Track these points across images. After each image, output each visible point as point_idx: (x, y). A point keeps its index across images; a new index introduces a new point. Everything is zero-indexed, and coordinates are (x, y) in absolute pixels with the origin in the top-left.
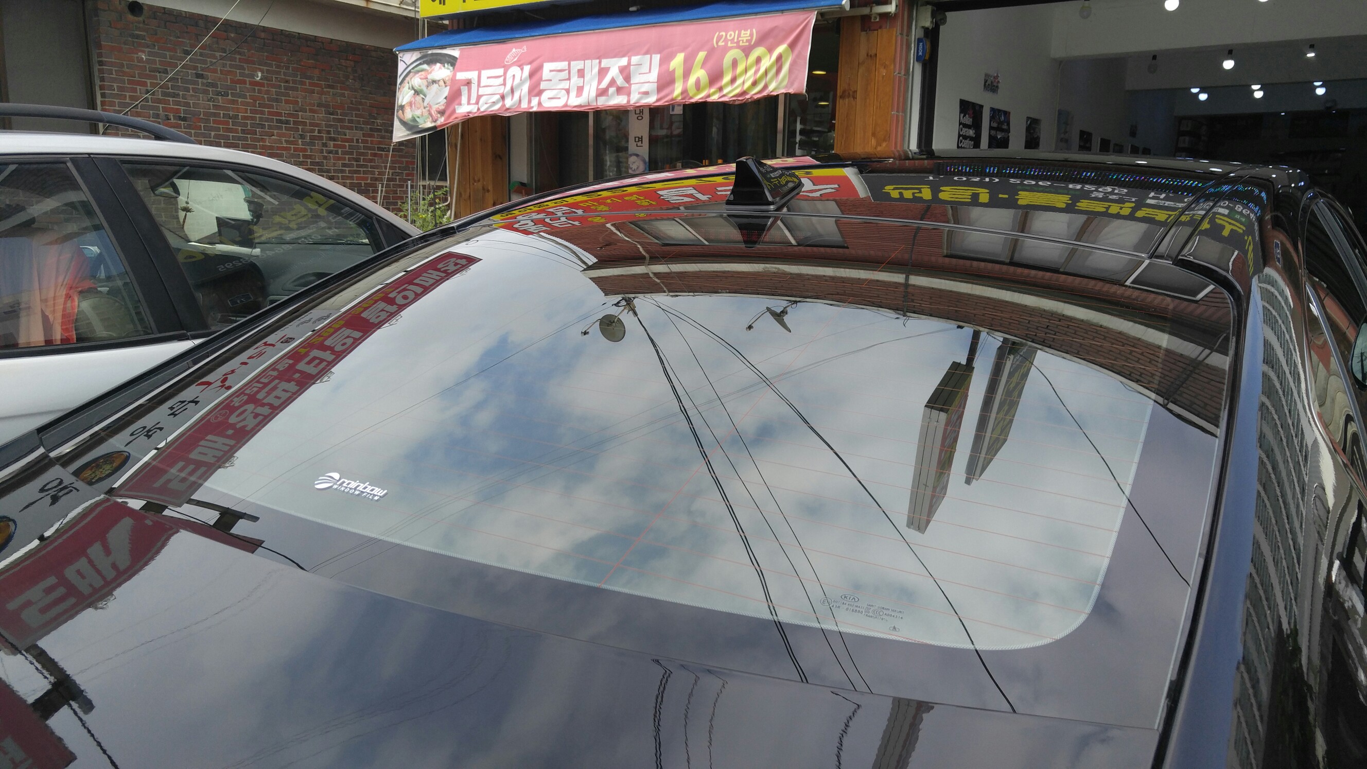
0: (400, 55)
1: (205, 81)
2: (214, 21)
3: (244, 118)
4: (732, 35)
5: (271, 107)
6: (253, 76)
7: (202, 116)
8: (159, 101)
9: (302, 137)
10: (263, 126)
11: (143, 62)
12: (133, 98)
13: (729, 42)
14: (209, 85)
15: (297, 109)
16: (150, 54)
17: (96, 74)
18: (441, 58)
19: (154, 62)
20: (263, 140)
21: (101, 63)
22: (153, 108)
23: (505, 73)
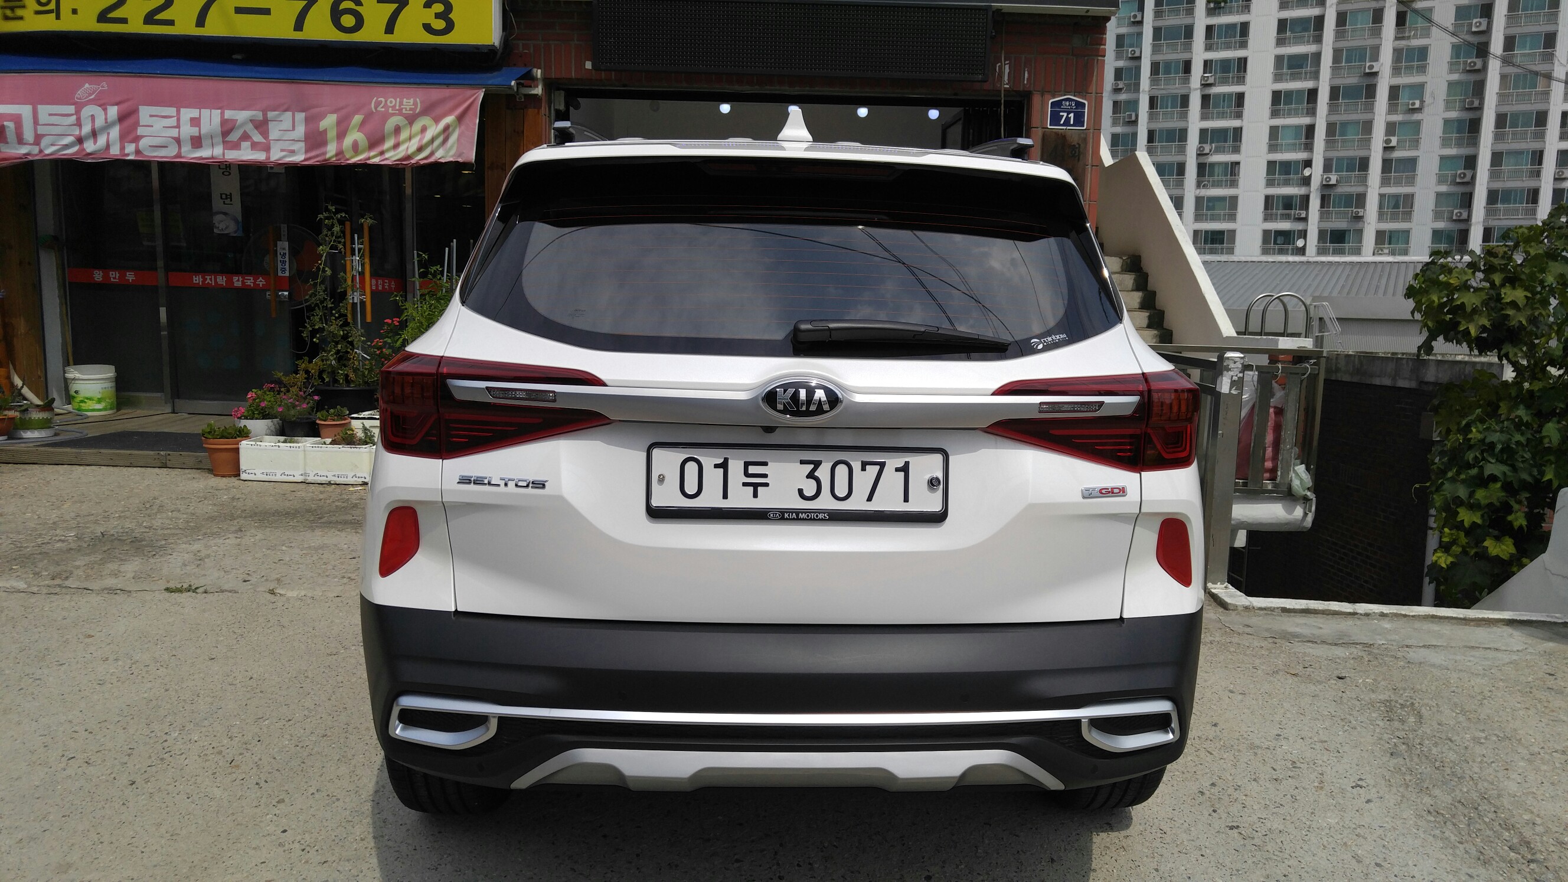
4: (392, 102)
13: (390, 109)
23: (78, 112)
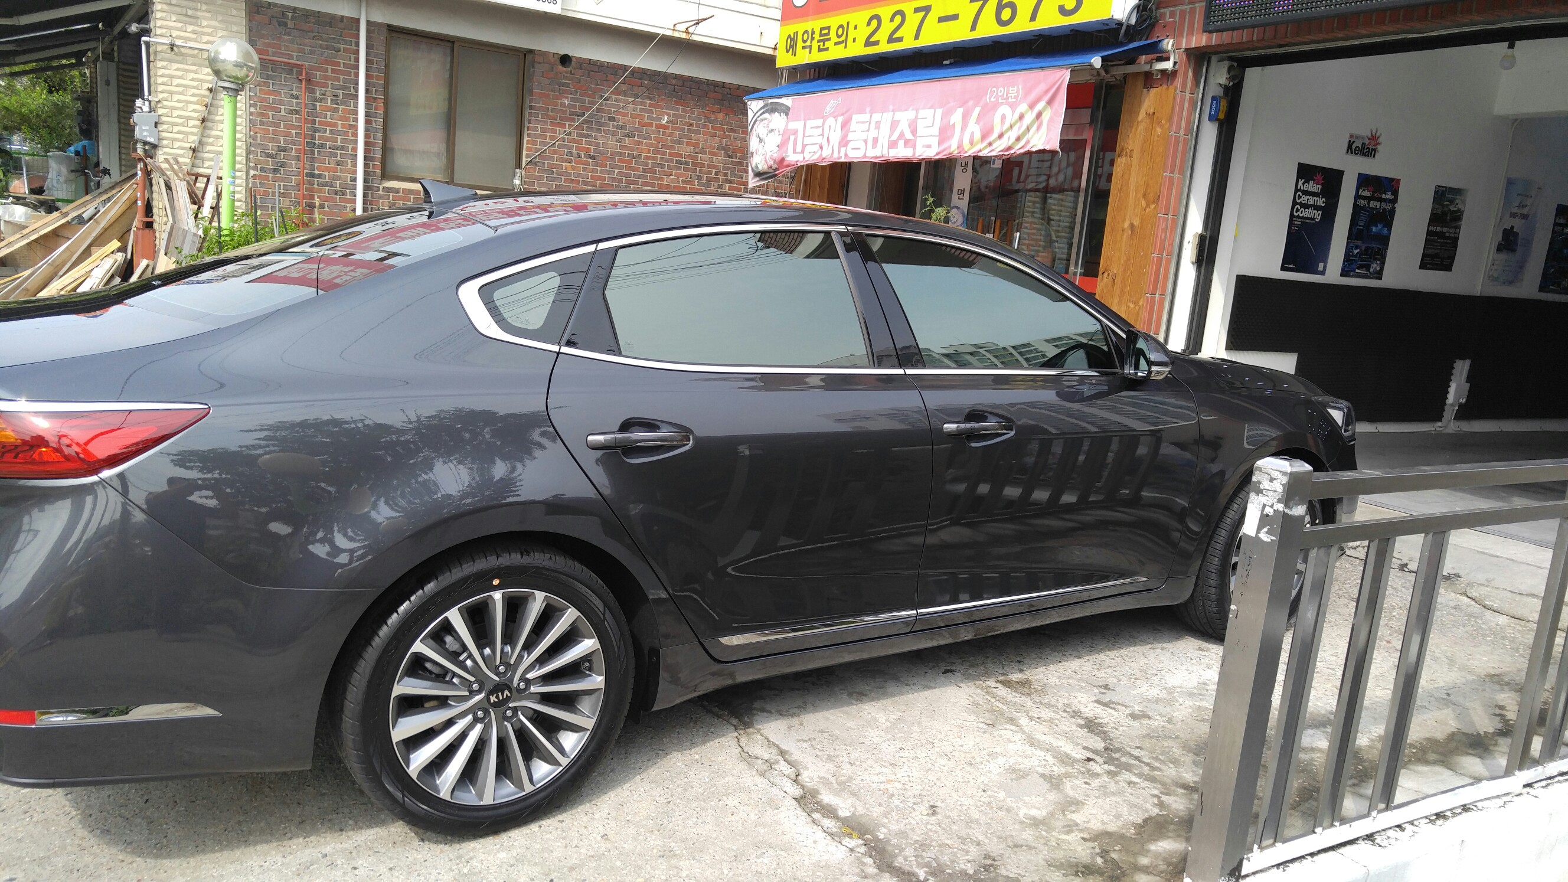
0: (749, 103)
1: (616, 124)
2: (625, 68)
3: (647, 158)
4: (1001, 91)
5: (673, 148)
6: (659, 119)
7: (609, 155)
8: (574, 141)
9: (699, 178)
10: (662, 166)
11: (565, 107)
12: (552, 138)
13: (1000, 99)
14: (621, 127)
15: (697, 151)
16: (572, 99)
17: (527, 117)
18: (779, 108)
19: (574, 107)
20: (661, 179)
21: (531, 108)
22: (568, 147)
23: (823, 124)
